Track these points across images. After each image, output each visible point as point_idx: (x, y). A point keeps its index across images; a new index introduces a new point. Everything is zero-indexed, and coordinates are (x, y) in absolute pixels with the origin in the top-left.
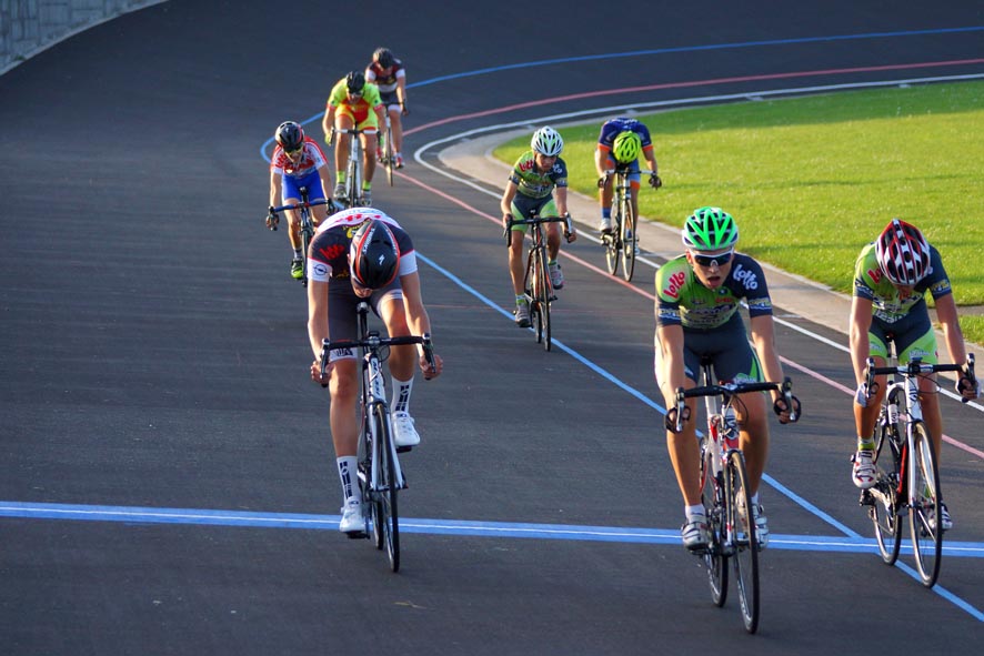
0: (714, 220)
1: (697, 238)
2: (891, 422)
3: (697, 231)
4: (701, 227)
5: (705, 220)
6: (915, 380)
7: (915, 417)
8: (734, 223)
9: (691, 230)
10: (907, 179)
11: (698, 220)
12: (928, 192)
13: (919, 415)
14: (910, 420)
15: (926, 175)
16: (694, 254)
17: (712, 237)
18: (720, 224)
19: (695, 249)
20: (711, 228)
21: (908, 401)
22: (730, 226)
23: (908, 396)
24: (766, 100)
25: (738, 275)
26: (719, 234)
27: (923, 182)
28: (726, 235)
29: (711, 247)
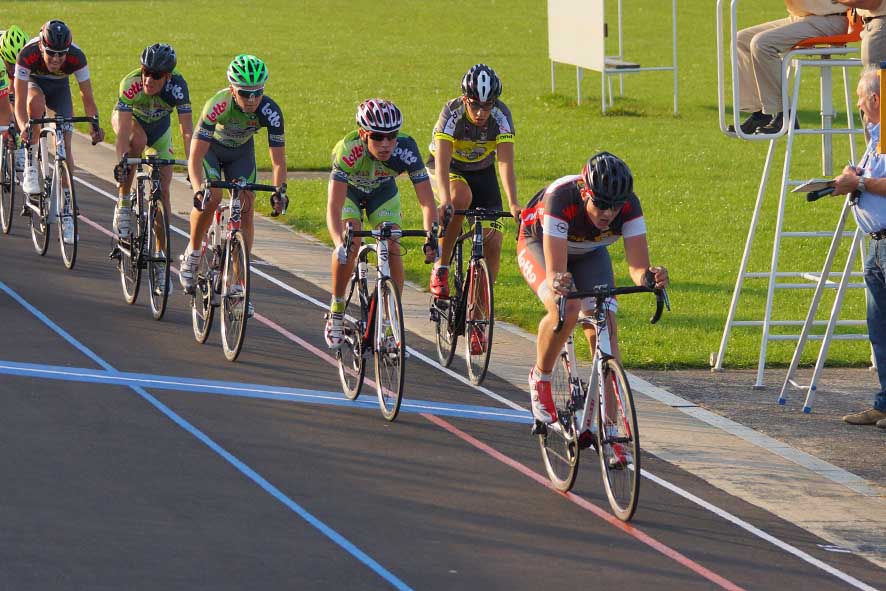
0: (252, 64)
1: (240, 77)
2: (360, 277)
3: (241, 72)
4: (243, 69)
5: (246, 64)
6: (386, 242)
7: (385, 274)
8: (266, 68)
9: (235, 71)
11: (241, 65)
12: (213, 68)
13: (387, 273)
14: (380, 276)
15: (213, 52)
16: (236, 89)
17: (252, 77)
18: (257, 67)
19: (238, 86)
20: (251, 69)
21: (380, 260)
22: (263, 69)
23: (379, 256)
25: (265, 110)
26: (256, 75)
27: (211, 58)
28: (261, 76)
29: (250, 84)
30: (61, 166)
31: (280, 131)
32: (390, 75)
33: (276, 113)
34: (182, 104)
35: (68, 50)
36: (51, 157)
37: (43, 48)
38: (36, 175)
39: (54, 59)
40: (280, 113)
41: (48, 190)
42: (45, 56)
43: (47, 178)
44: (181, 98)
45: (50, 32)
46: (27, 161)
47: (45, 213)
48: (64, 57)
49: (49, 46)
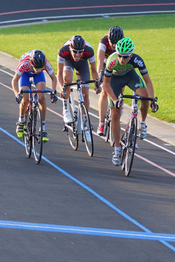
20: (123, 46)
24: (111, 17)
25: (135, 61)
26: (125, 49)
28: (127, 50)
30: (82, 106)
31: (144, 67)
33: (140, 61)
35: (83, 50)
36: (76, 103)
37: (71, 49)
38: (69, 113)
39: (77, 55)
40: (142, 60)
41: (76, 118)
42: (73, 53)
43: (75, 112)
45: (74, 41)
46: (64, 107)
47: (76, 130)
48: (82, 54)
49: (74, 48)
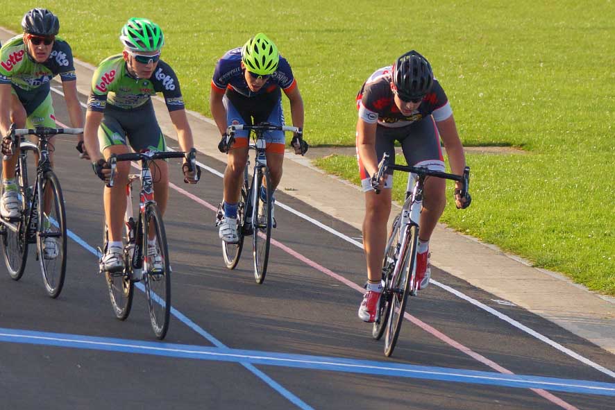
0: (150, 29)
1: (139, 42)
3: (139, 37)
4: (141, 33)
5: (144, 28)
10: (300, 30)
11: (138, 29)
15: (317, 28)
16: (133, 54)
18: (155, 31)
19: (135, 51)
22: (161, 33)
26: (155, 40)
28: (159, 41)
29: (150, 49)
32: (493, 49)
34: (66, 72)
44: (67, 64)
